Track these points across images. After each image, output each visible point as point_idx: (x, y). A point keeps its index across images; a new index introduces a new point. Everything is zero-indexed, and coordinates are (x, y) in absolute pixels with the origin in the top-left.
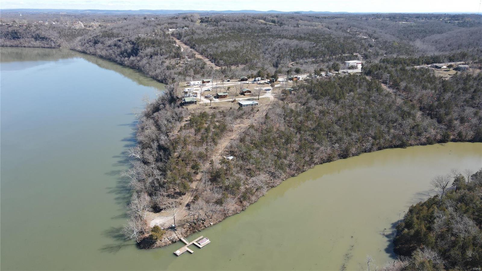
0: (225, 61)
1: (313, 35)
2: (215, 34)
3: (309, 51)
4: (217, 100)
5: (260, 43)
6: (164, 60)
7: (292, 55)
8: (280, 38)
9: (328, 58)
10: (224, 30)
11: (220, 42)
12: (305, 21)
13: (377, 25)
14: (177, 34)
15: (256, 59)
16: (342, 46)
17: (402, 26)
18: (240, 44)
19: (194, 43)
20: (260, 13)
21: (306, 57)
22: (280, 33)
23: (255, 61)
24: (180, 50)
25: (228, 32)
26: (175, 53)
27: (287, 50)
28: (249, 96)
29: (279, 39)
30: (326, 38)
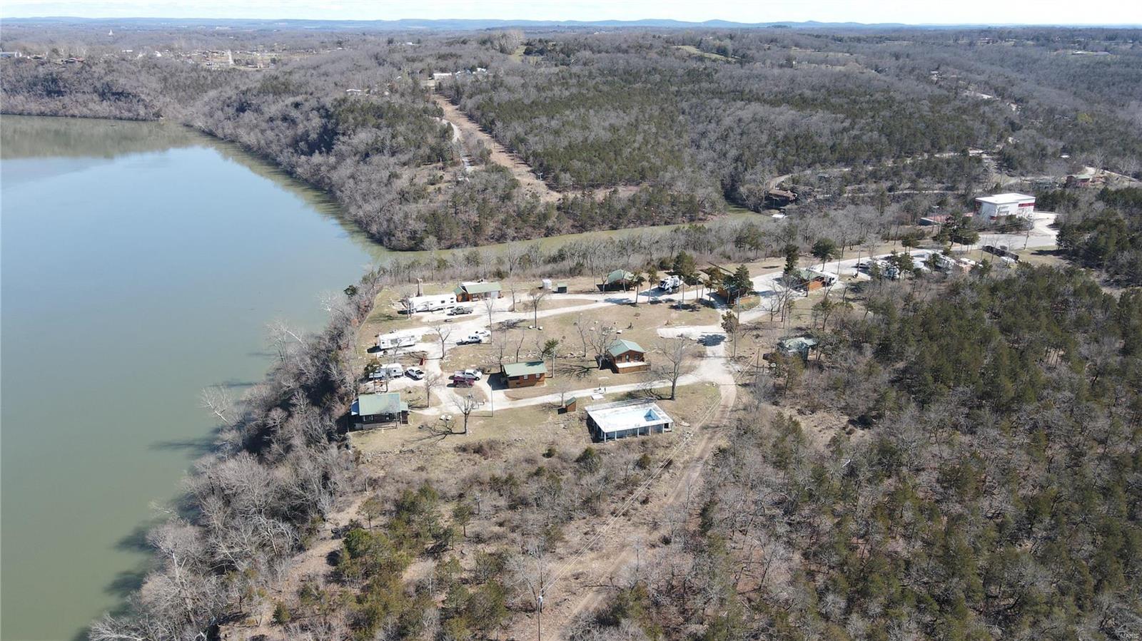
0: (577, 174)
1: (838, 93)
2: (556, 90)
3: (830, 143)
4: (498, 400)
5: (683, 113)
6: (398, 170)
7: (780, 156)
8: (742, 100)
9: (890, 163)
10: (585, 76)
11: (567, 112)
12: (806, 48)
13: (1002, 60)
14: (451, 88)
15: (670, 167)
16: (931, 128)
17: (1078, 64)
18: (627, 118)
19: (492, 114)
20: (685, 26)
21: (823, 162)
22: (742, 85)
23: (668, 175)
24: (450, 138)
25: (594, 82)
26: (432, 149)
27: (764, 138)
28: (633, 376)
29: (740, 104)
30: (879, 102)
